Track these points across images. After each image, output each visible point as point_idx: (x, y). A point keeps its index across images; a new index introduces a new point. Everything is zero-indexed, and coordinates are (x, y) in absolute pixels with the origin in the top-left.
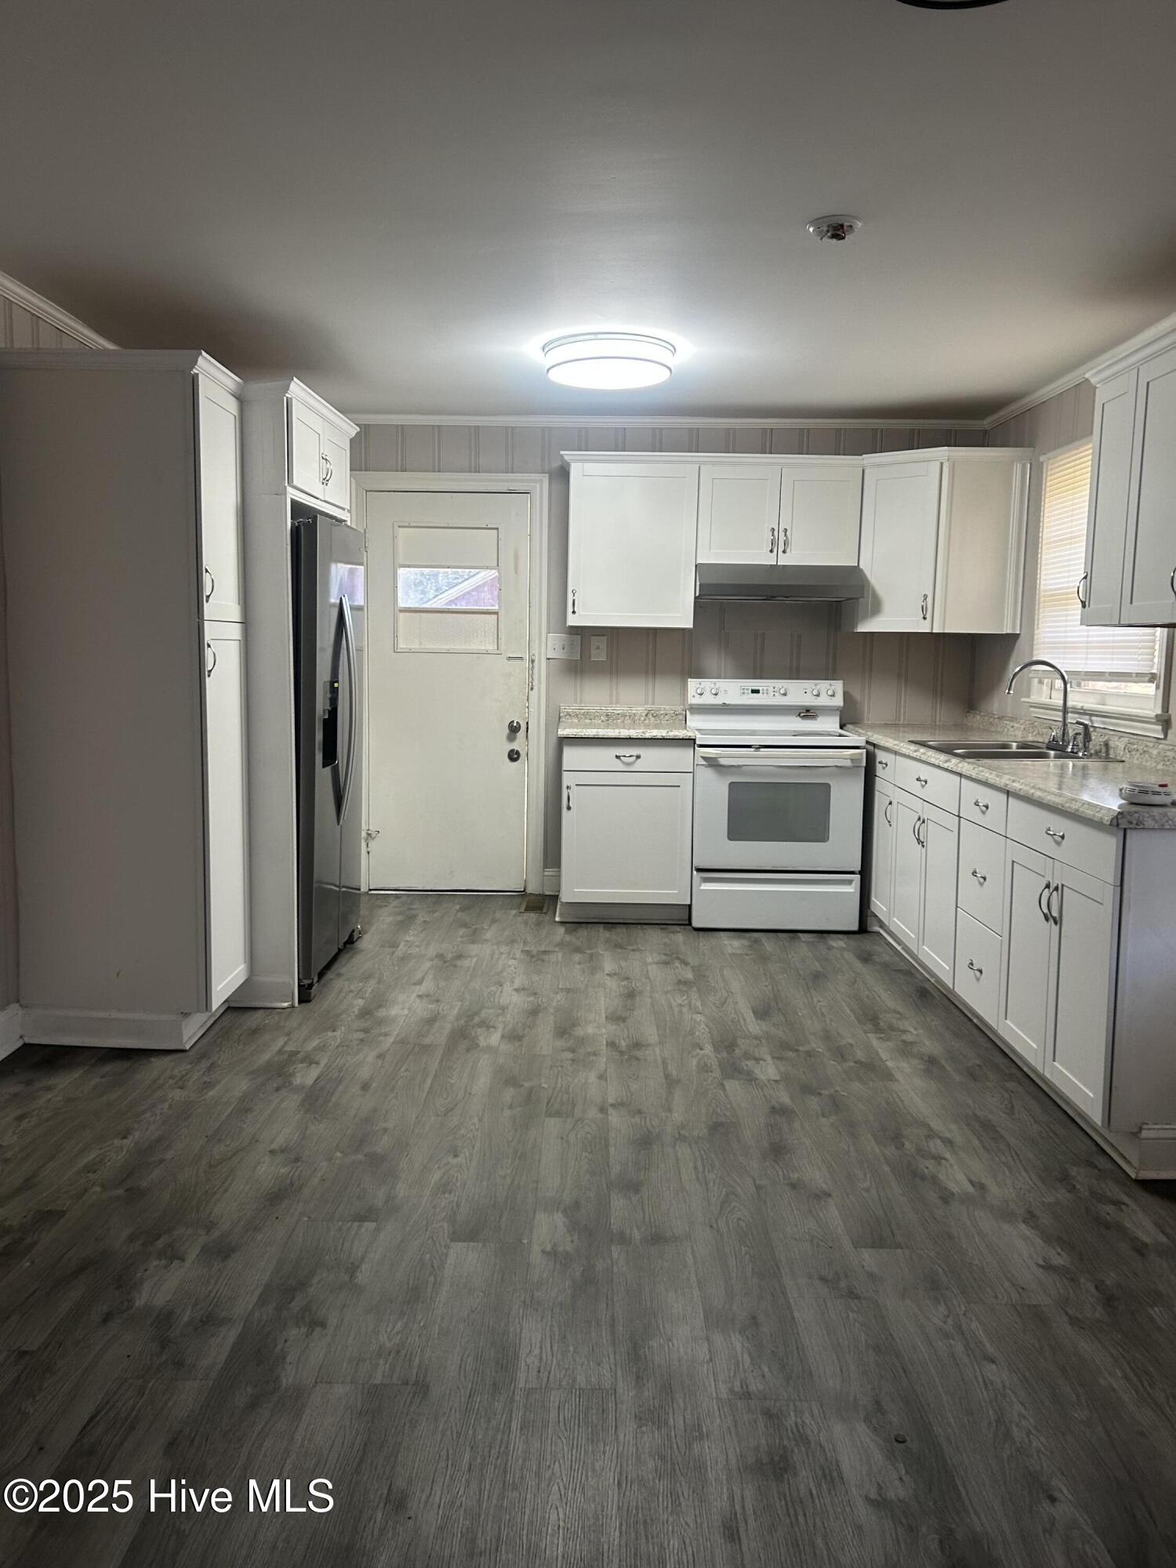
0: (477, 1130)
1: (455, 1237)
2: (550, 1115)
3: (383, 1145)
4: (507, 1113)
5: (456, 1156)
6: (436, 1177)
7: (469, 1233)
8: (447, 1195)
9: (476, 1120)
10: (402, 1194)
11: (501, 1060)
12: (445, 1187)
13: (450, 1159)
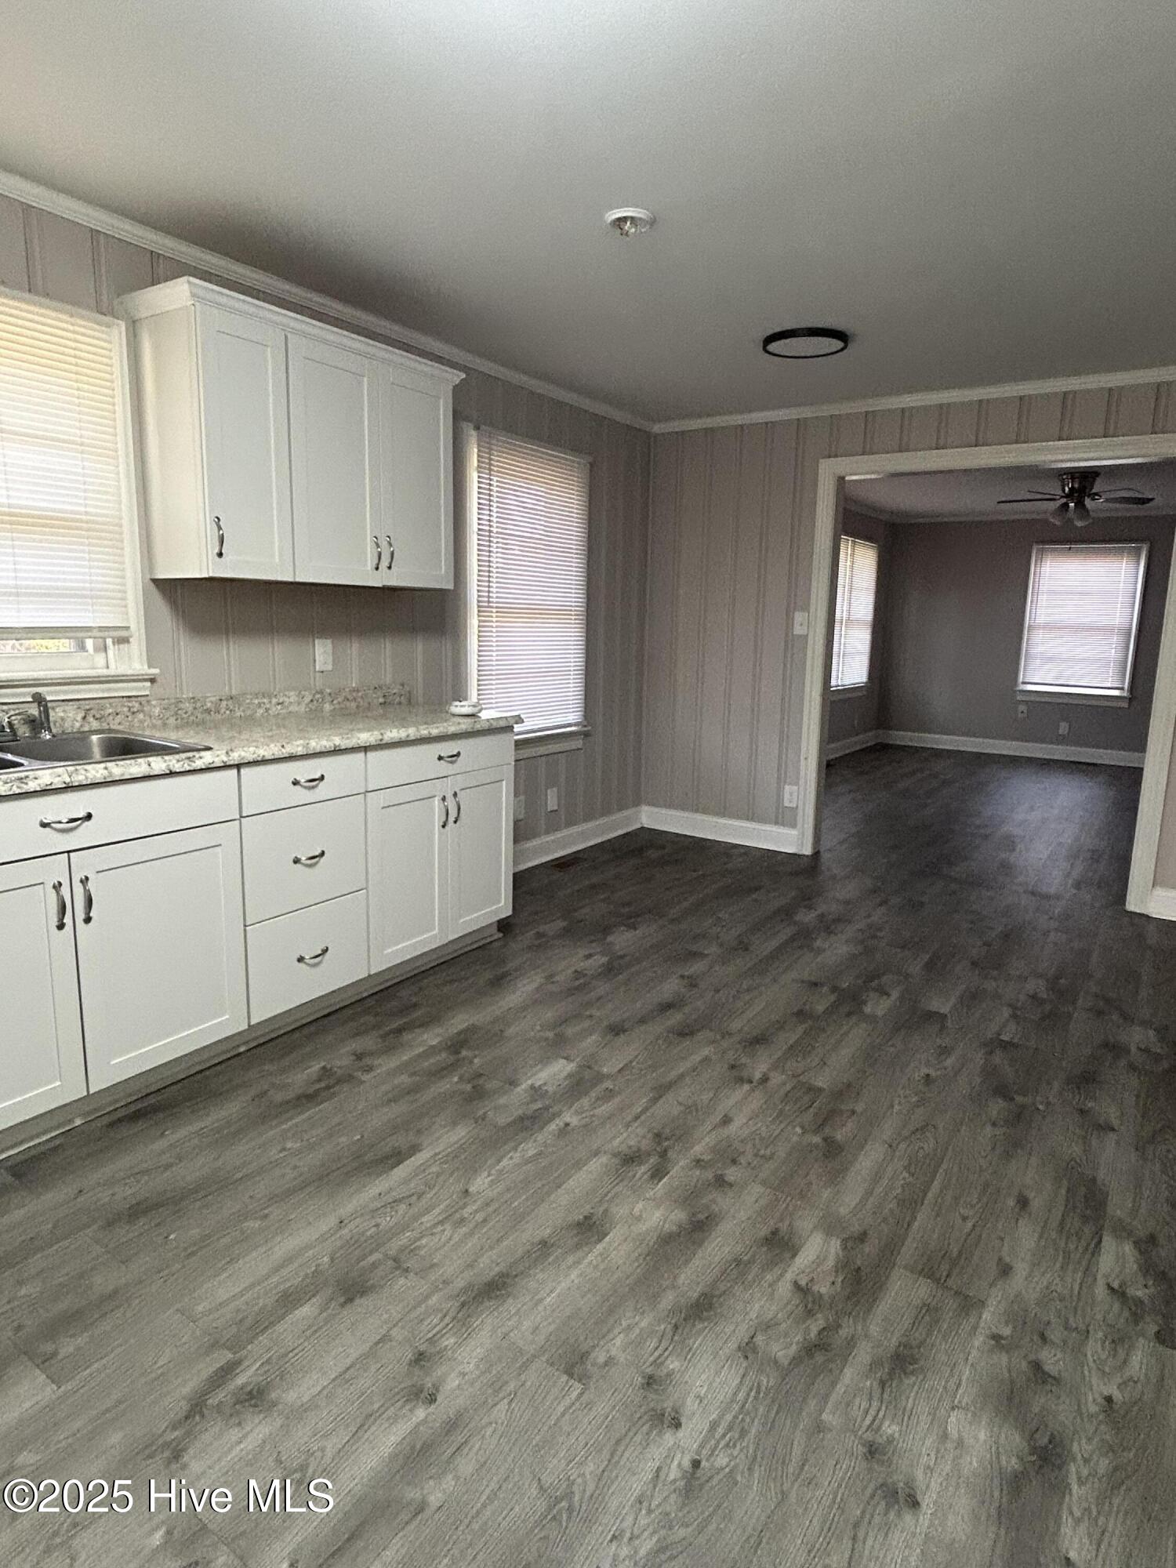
0: (899, 1096)
1: (944, 1017)
2: (820, 1090)
3: (997, 1107)
4: (860, 1107)
5: (928, 1075)
6: (949, 1062)
7: (931, 1016)
8: (944, 1045)
9: (897, 1108)
10: (980, 1055)
11: (826, 1194)
12: (944, 1051)
13: (933, 1074)
